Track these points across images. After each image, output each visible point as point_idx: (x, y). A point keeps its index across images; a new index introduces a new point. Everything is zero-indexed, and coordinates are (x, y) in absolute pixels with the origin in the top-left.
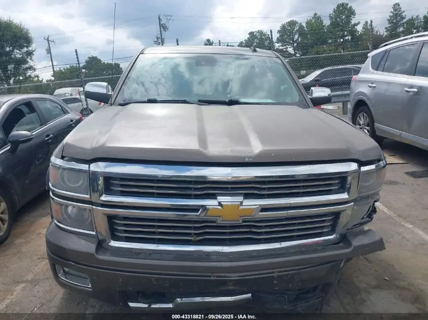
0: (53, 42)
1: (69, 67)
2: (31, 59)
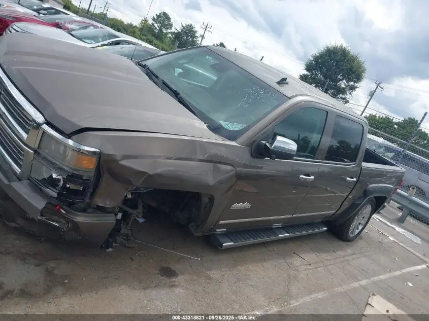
0: (382, 88)
1: (384, 117)
2: (350, 93)
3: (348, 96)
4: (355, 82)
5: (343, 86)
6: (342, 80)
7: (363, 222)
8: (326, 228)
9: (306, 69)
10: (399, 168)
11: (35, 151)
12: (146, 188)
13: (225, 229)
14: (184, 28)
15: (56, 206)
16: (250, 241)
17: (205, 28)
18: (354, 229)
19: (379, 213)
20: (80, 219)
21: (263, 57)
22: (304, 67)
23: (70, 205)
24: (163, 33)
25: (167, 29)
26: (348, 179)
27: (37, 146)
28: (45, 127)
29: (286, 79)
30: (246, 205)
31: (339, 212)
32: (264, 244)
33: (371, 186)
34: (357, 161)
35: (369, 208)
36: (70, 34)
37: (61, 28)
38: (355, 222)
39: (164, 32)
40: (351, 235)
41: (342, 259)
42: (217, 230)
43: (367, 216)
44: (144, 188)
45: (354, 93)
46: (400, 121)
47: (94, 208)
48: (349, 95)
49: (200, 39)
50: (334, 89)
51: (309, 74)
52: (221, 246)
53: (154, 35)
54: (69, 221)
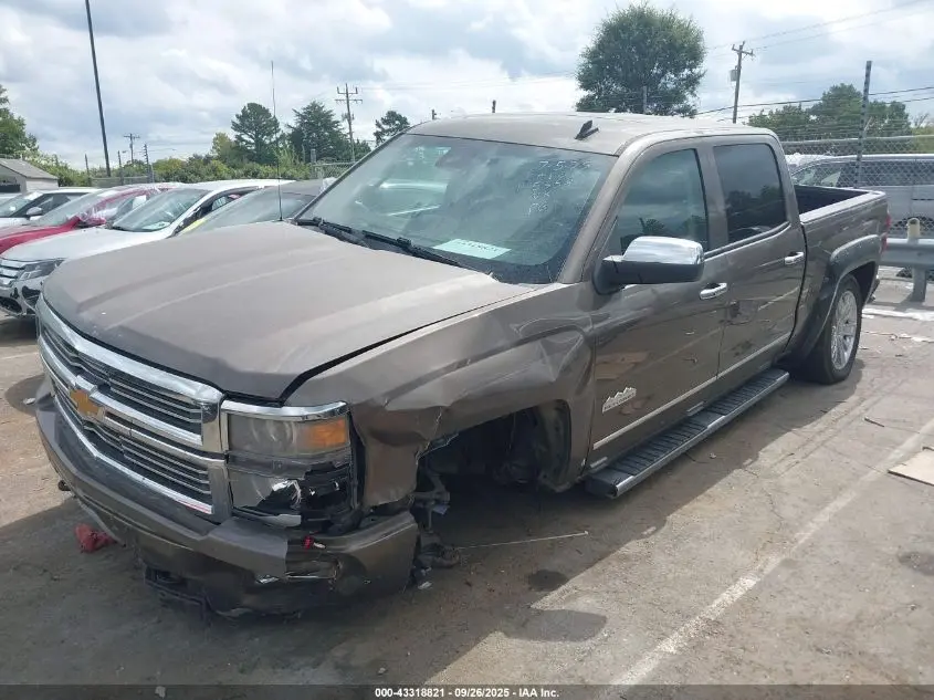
0: (751, 54)
1: (781, 109)
2: (692, 93)
3: (690, 100)
4: (691, 67)
5: (671, 86)
6: (663, 74)
7: (852, 331)
8: (787, 374)
9: (581, 87)
10: (871, 196)
11: (227, 457)
12: (445, 437)
13: (605, 459)
14: (303, 117)
15: (303, 542)
16: (663, 459)
17: (344, 97)
18: (839, 354)
19: (871, 301)
20: (355, 545)
21: (494, 103)
22: (577, 83)
23: (325, 528)
24: (266, 145)
25: (270, 134)
26: (788, 259)
27: (226, 447)
28: (228, 405)
29: (591, 122)
30: (630, 392)
31: (796, 332)
32: (686, 456)
33: (836, 252)
34: (789, 217)
35: (849, 300)
36: (114, 228)
37: (91, 226)
38: (836, 337)
39: (268, 142)
40: (839, 367)
41: (845, 419)
42: (592, 466)
43: (853, 316)
44: (443, 437)
45: (698, 89)
46: (817, 102)
47: (372, 514)
48: (690, 97)
49: (344, 124)
50: (656, 100)
51: (592, 93)
52: (614, 491)
53: (252, 157)
54: (334, 559)
